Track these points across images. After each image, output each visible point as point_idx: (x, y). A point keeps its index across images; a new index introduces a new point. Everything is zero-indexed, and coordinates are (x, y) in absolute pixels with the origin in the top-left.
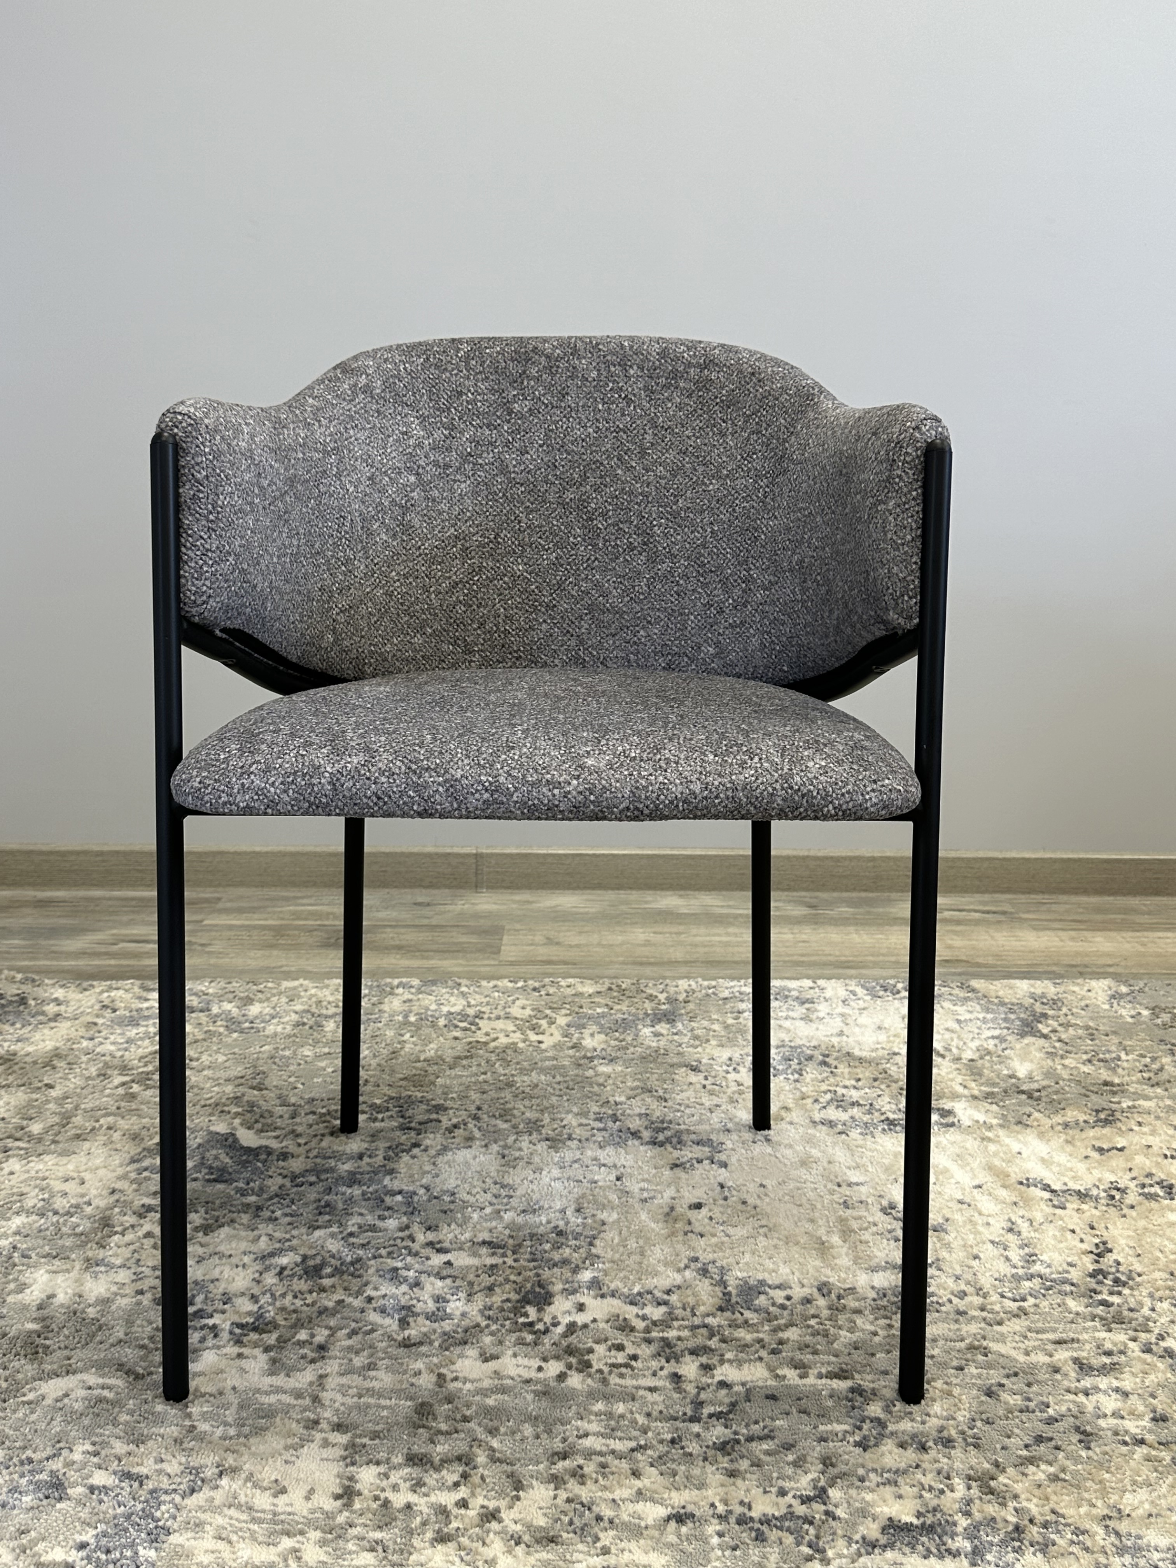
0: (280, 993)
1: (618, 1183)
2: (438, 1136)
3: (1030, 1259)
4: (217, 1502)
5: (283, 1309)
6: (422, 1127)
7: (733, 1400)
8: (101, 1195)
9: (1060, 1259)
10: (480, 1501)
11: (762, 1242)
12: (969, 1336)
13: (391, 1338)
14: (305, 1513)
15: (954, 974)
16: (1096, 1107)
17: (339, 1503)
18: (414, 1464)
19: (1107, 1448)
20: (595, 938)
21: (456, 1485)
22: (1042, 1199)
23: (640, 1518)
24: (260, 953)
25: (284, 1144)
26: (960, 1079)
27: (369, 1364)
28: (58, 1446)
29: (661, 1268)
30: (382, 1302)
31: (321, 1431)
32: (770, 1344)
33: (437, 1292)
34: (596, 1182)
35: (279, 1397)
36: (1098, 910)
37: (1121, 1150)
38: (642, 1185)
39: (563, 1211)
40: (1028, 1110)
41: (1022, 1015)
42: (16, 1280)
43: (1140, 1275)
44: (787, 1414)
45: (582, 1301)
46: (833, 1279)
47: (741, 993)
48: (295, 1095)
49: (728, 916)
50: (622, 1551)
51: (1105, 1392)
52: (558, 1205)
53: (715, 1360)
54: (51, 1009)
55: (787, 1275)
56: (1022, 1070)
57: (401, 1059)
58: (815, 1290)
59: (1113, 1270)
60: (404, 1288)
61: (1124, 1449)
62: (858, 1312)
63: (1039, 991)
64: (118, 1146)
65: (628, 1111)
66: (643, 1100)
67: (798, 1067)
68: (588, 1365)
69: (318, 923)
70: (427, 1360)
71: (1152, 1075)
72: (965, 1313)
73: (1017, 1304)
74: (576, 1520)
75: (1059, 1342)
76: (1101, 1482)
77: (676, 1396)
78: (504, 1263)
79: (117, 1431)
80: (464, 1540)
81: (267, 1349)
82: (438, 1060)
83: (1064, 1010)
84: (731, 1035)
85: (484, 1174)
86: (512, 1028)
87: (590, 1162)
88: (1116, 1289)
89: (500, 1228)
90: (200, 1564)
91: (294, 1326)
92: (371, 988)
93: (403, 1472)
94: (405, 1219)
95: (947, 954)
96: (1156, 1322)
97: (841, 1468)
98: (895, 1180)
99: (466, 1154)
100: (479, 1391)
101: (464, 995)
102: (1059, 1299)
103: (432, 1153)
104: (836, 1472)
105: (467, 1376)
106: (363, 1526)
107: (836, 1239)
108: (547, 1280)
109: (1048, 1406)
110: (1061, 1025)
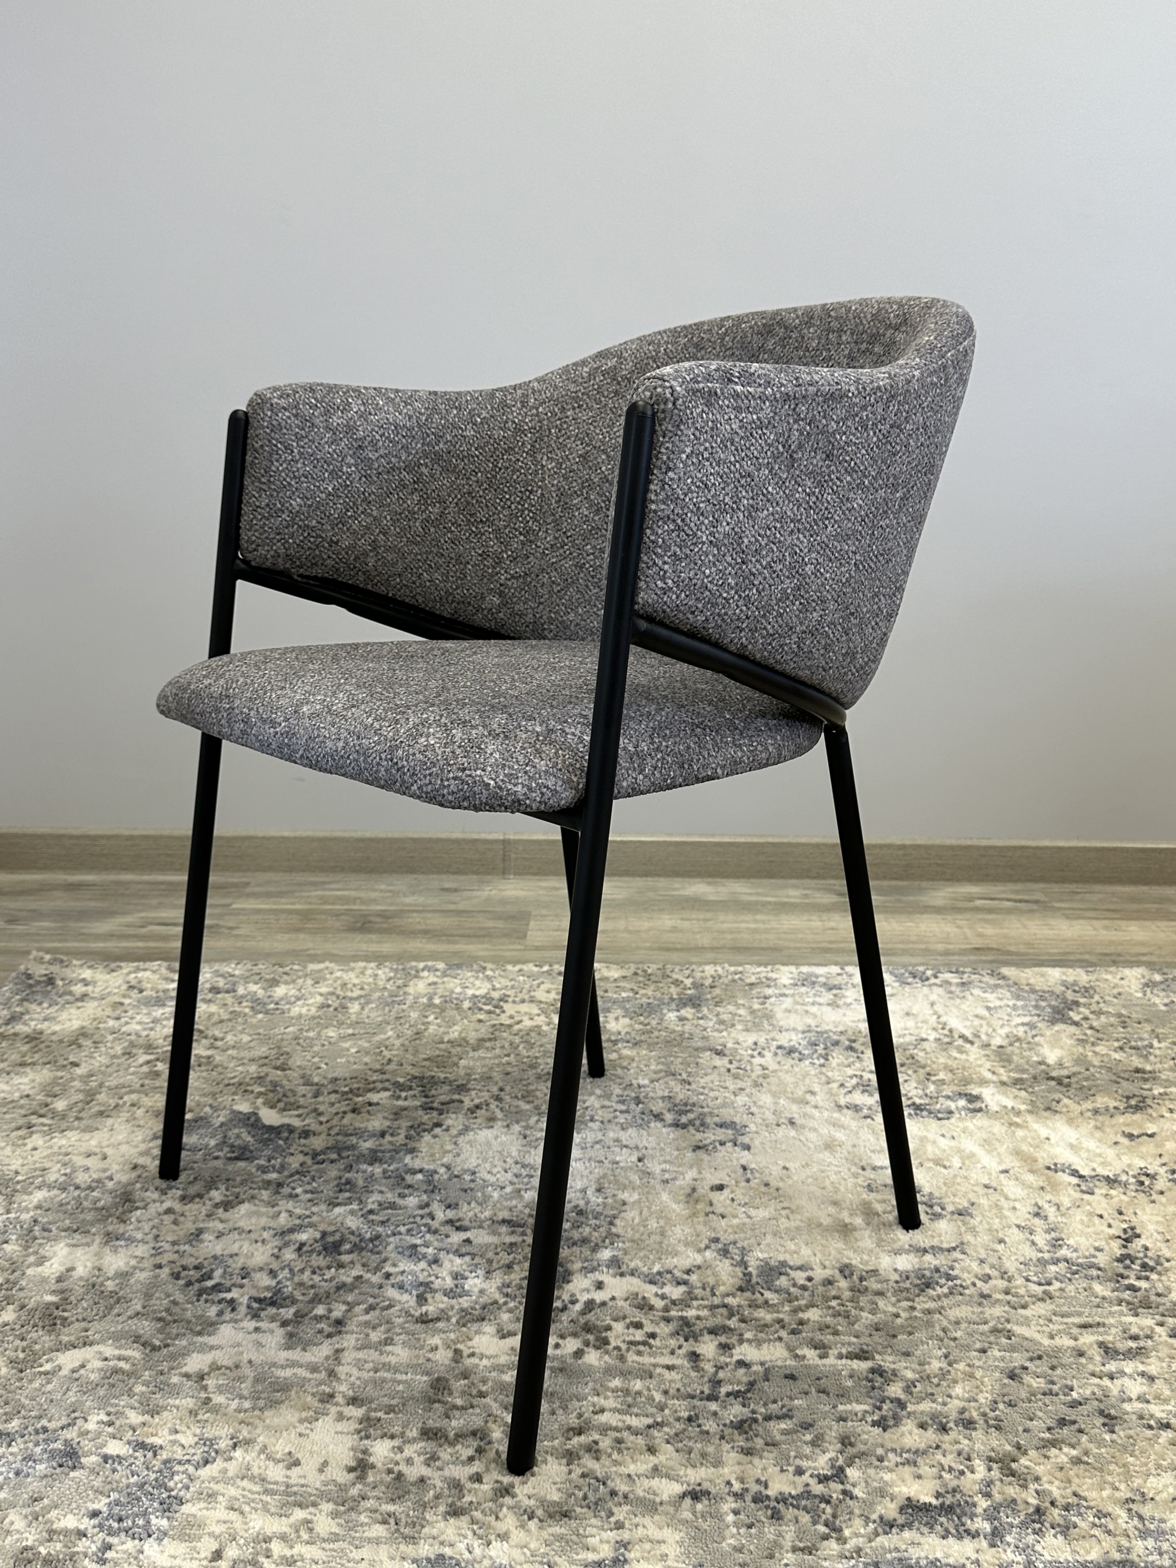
0: (306, 976)
1: (640, 1164)
2: (460, 1116)
3: (1056, 1243)
4: (230, 1474)
5: (301, 1284)
6: (444, 1107)
7: (751, 1379)
8: (123, 1170)
9: (1087, 1243)
10: (494, 1475)
11: (784, 1223)
12: (993, 1319)
13: (408, 1314)
14: (318, 1485)
15: (985, 962)
16: (1127, 1094)
17: (352, 1475)
18: (429, 1439)
19: (1131, 1432)
20: (621, 925)
21: (471, 1459)
22: (1070, 1184)
23: (655, 1494)
24: (288, 936)
25: (306, 1122)
26: (988, 1065)
27: (386, 1339)
28: (73, 1415)
29: (681, 1248)
30: (400, 1278)
31: (337, 1404)
32: (790, 1324)
33: (455, 1269)
34: (617, 1163)
35: (295, 1370)
36: (1133, 899)
37: (1151, 1136)
38: (664, 1166)
39: (584, 1191)
40: (1057, 1096)
41: (1053, 1003)
42: (36, 1253)
43: (1168, 1260)
44: (806, 1393)
45: (600, 1279)
46: (855, 1261)
47: (767, 979)
48: (318, 1075)
49: (757, 903)
50: (637, 1526)
51: (1131, 1376)
52: (579, 1185)
53: (734, 1340)
54: (78, 989)
55: (809, 1256)
56: (1052, 1056)
57: (425, 1040)
58: (837, 1272)
59: (1141, 1255)
60: (423, 1264)
61: (1149, 1433)
62: (880, 1293)
63: (1071, 979)
64: (142, 1123)
65: (651, 1094)
66: (667, 1083)
67: (823, 1052)
68: (606, 1342)
69: (346, 907)
70: (443, 1336)
72: (989, 1296)
73: (1042, 1288)
74: (590, 1495)
75: (1085, 1326)
76: (1124, 1465)
77: (693, 1374)
78: (524, 1241)
79: (133, 1402)
80: (477, 1514)
81: (284, 1324)
82: (462, 1042)
83: (1097, 998)
84: (757, 1020)
85: (505, 1153)
86: (536, 1011)
87: (611, 1143)
88: (1143, 1274)
89: (520, 1207)
90: (211, 1534)
91: (312, 1301)
92: (396, 971)
93: (415, 1447)
94: (425, 1197)
95: (977, 942)
97: (860, 1448)
98: (921, 1165)
99: (488, 1134)
100: (493, 1368)
101: (489, 979)
102: (1085, 1283)
103: (454, 1132)
104: (854, 1452)
105: (484, 1352)
106: (377, 1499)
107: (859, 1222)
108: (566, 1258)
109: (1071, 1389)
110: (1092, 1012)
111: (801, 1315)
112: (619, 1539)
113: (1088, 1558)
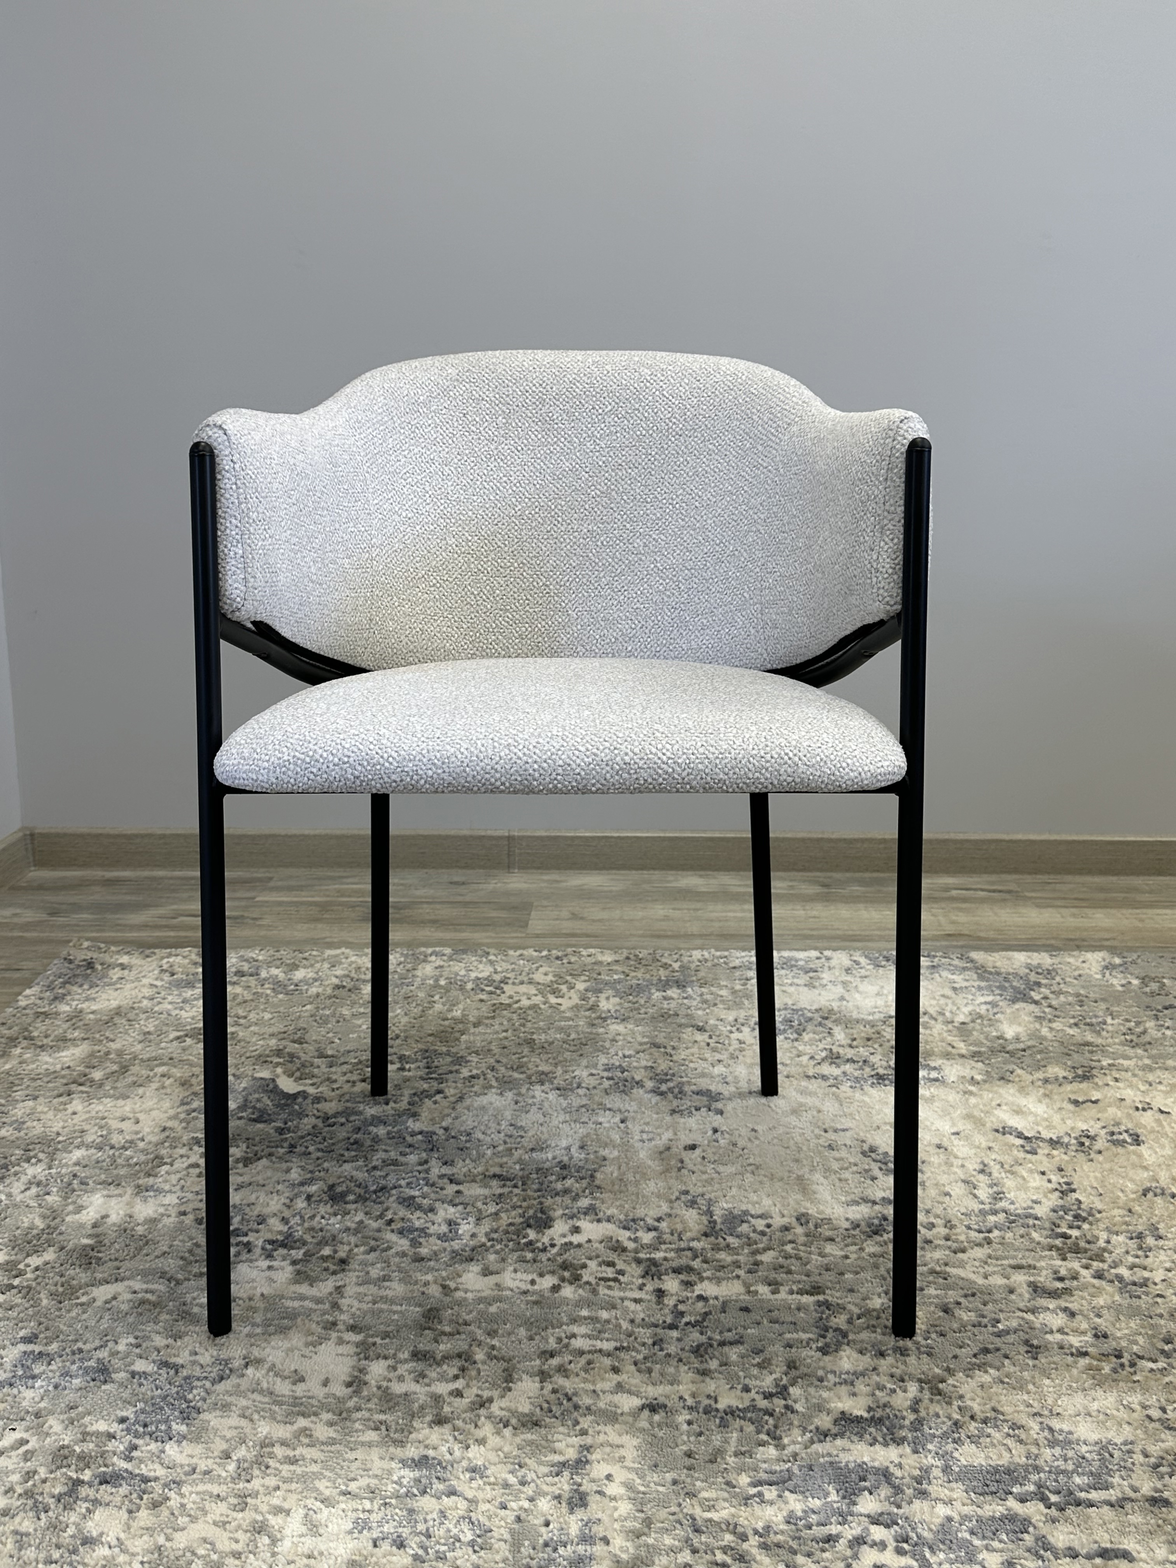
0: (323, 960)
1: (622, 1126)
2: (458, 1085)
3: (998, 1196)
4: (242, 1388)
5: (311, 1229)
6: (444, 1077)
7: (708, 1311)
8: (153, 1132)
9: (1026, 1197)
10: (475, 1391)
11: (749, 1178)
12: (933, 1261)
13: (403, 1254)
14: (321, 1397)
15: (955, 946)
16: (1076, 1065)
17: (350, 1389)
18: (419, 1360)
19: (1051, 1359)
20: (617, 914)
22: (1015, 1145)
23: (617, 1407)
24: (307, 926)
25: (319, 1090)
26: (949, 1039)
27: (384, 1276)
28: (105, 1338)
29: (653, 1199)
30: (399, 1226)
31: (338, 1331)
32: (747, 1265)
33: (449, 1217)
34: (600, 1124)
35: (302, 1302)
37: (1095, 1102)
38: (643, 1127)
39: (568, 1148)
40: (1011, 1067)
41: (1016, 984)
42: (75, 1203)
43: (1100, 1212)
44: (758, 1324)
45: (578, 1224)
46: (812, 1211)
47: (750, 963)
48: (332, 1048)
50: (599, 1433)
51: (1053, 1311)
52: (564, 1143)
53: (695, 1278)
54: (116, 973)
55: (769, 1206)
56: (1010, 1031)
57: (430, 1018)
58: (794, 1220)
59: (1075, 1207)
60: (418, 1214)
61: (1068, 1359)
63: (1035, 963)
64: (170, 1091)
65: (635, 1064)
66: (651, 1054)
67: (800, 1028)
68: (580, 1278)
69: (361, 899)
70: (436, 1274)
71: (1134, 1038)
72: (931, 1242)
73: (982, 1235)
74: (557, 1408)
75: (1017, 1268)
76: (1040, 1386)
77: (657, 1307)
78: (512, 1192)
79: (158, 1328)
80: (459, 1423)
81: (294, 1263)
82: (464, 1019)
83: (1058, 979)
84: (736, 1000)
85: (500, 1117)
86: (534, 991)
87: (595, 1107)
88: (1076, 1223)
89: (510, 1163)
90: (223, 1437)
91: (319, 1244)
92: (406, 956)
93: (406, 1366)
94: (424, 1155)
95: (950, 929)
96: (1111, 1253)
97: (803, 1370)
98: (878, 1127)
99: (484, 1100)
100: (480, 1300)
101: (491, 963)
102: (1022, 1231)
103: (453, 1099)
104: (798, 1373)
105: (470, 1288)
106: (370, 1410)
107: (818, 1177)
108: (549, 1207)
109: (998, 1322)
110: (1052, 993)
111: (759, 1257)
112: (582, 1443)
113: (999, 1463)
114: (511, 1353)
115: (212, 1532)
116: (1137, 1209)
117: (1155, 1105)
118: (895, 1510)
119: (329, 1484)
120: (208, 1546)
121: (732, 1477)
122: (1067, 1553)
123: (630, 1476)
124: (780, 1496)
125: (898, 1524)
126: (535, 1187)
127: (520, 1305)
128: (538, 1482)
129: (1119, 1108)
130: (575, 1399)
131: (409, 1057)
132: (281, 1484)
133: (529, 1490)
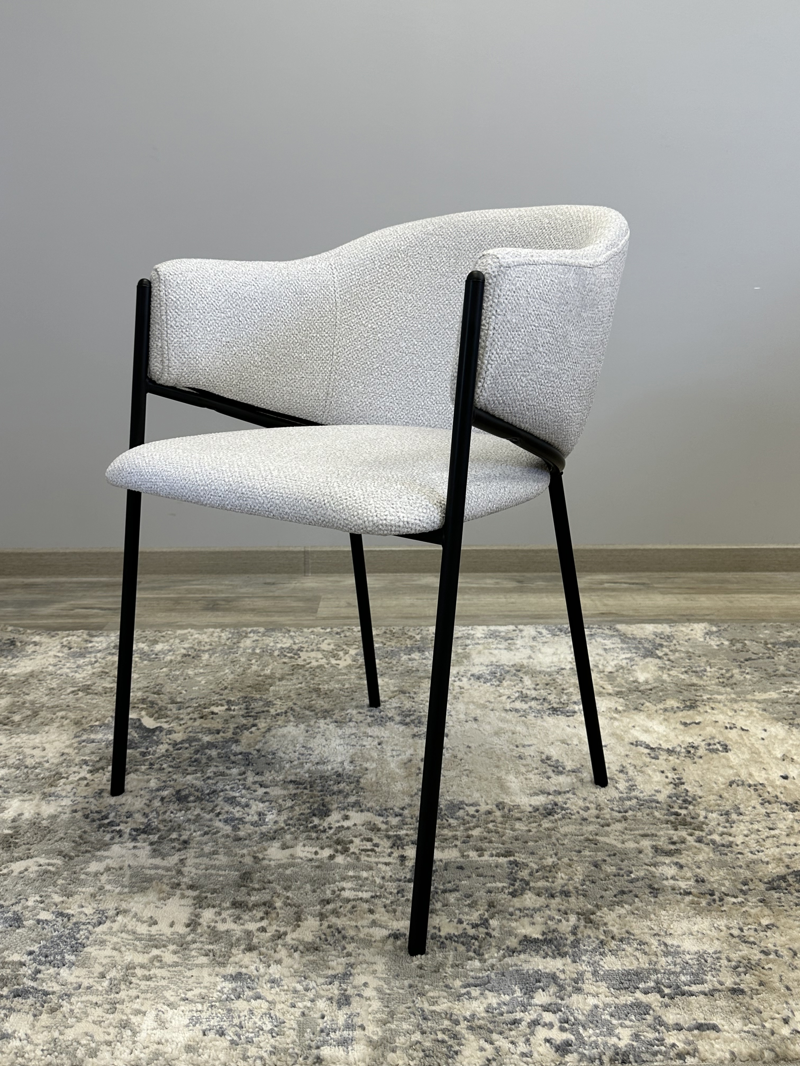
0: (176, 637)
1: (379, 747)
2: (268, 720)
3: (632, 788)
4: (114, 930)
5: (163, 820)
6: (258, 715)
8: (55, 757)
9: (651, 788)
10: (275, 927)
11: (464, 779)
12: (587, 833)
13: (227, 836)
14: (169, 934)
15: (607, 621)
16: (685, 699)
17: (188, 929)
18: (237, 907)
19: (666, 897)
20: (378, 603)
22: (643, 753)
23: (371, 936)
24: (164, 614)
25: (171, 725)
26: (601, 683)
27: (214, 851)
28: (19, 898)
29: (400, 796)
30: (224, 817)
31: (181, 889)
32: (462, 838)
33: (259, 810)
34: (364, 746)
35: (156, 871)
36: (704, 581)
37: (698, 723)
38: (393, 747)
40: (642, 701)
41: (646, 645)
43: (700, 798)
44: (469, 877)
45: (348, 814)
46: (507, 800)
48: (180, 697)
50: (359, 954)
51: (668, 865)
52: (339, 759)
54: (31, 648)
55: (478, 798)
56: (642, 677)
57: (248, 675)
58: (494, 806)
59: (684, 794)
60: (238, 808)
61: (678, 897)
62: (519, 819)
63: (660, 631)
64: (67, 728)
66: (400, 697)
67: (499, 678)
68: (348, 850)
69: (202, 595)
70: (250, 849)
71: (725, 680)
72: (586, 819)
73: (621, 815)
74: (331, 938)
75: (645, 836)
77: (401, 867)
78: (303, 792)
79: (57, 889)
80: (263, 950)
81: (151, 844)
82: (272, 676)
83: (674, 642)
84: (459, 659)
85: (295, 742)
86: (321, 656)
87: (361, 735)
88: (684, 805)
89: (302, 773)
90: (101, 964)
91: (169, 830)
92: (233, 633)
93: (229, 912)
94: (243, 768)
95: (604, 609)
96: (707, 825)
97: (499, 907)
98: (552, 743)
99: (285, 730)
100: (280, 866)
101: (292, 637)
102: (648, 811)
103: (263, 730)
104: (496, 910)
105: (273, 858)
106: (202, 942)
107: (511, 777)
108: (328, 802)
109: (631, 873)
110: (671, 651)
111: (470, 832)
112: (348, 962)
113: (630, 968)
114: (300, 901)
115: (92, 1028)
116: (725, 795)
117: (738, 725)
118: (560, 1001)
119: (173, 993)
120: (89, 1038)
121: (449, 982)
122: (674, 1027)
123: (380, 983)
124: (482, 994)
125: (561, 1011)
126: (319, 788)
127: (308, 869)
128: (317, 989)
129: (714, 727)
130: (343, 932)
131: (234, 701)
132: (140, 994)
133: (311, 994)
